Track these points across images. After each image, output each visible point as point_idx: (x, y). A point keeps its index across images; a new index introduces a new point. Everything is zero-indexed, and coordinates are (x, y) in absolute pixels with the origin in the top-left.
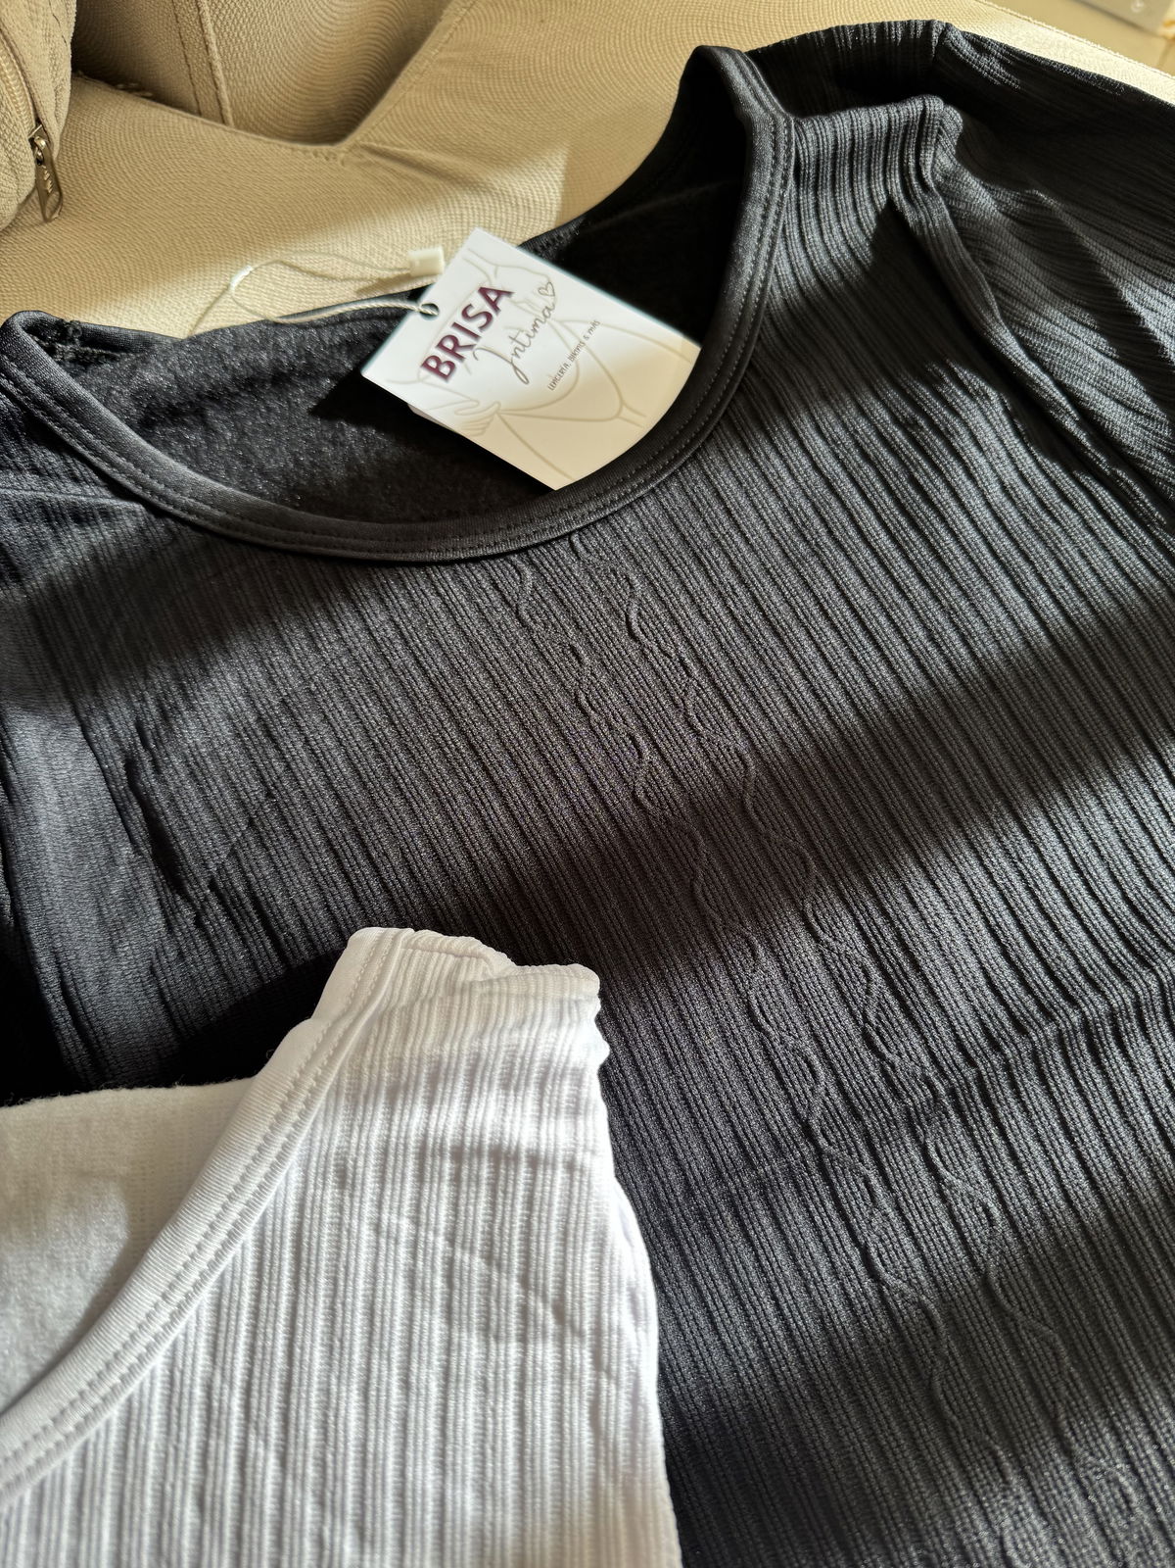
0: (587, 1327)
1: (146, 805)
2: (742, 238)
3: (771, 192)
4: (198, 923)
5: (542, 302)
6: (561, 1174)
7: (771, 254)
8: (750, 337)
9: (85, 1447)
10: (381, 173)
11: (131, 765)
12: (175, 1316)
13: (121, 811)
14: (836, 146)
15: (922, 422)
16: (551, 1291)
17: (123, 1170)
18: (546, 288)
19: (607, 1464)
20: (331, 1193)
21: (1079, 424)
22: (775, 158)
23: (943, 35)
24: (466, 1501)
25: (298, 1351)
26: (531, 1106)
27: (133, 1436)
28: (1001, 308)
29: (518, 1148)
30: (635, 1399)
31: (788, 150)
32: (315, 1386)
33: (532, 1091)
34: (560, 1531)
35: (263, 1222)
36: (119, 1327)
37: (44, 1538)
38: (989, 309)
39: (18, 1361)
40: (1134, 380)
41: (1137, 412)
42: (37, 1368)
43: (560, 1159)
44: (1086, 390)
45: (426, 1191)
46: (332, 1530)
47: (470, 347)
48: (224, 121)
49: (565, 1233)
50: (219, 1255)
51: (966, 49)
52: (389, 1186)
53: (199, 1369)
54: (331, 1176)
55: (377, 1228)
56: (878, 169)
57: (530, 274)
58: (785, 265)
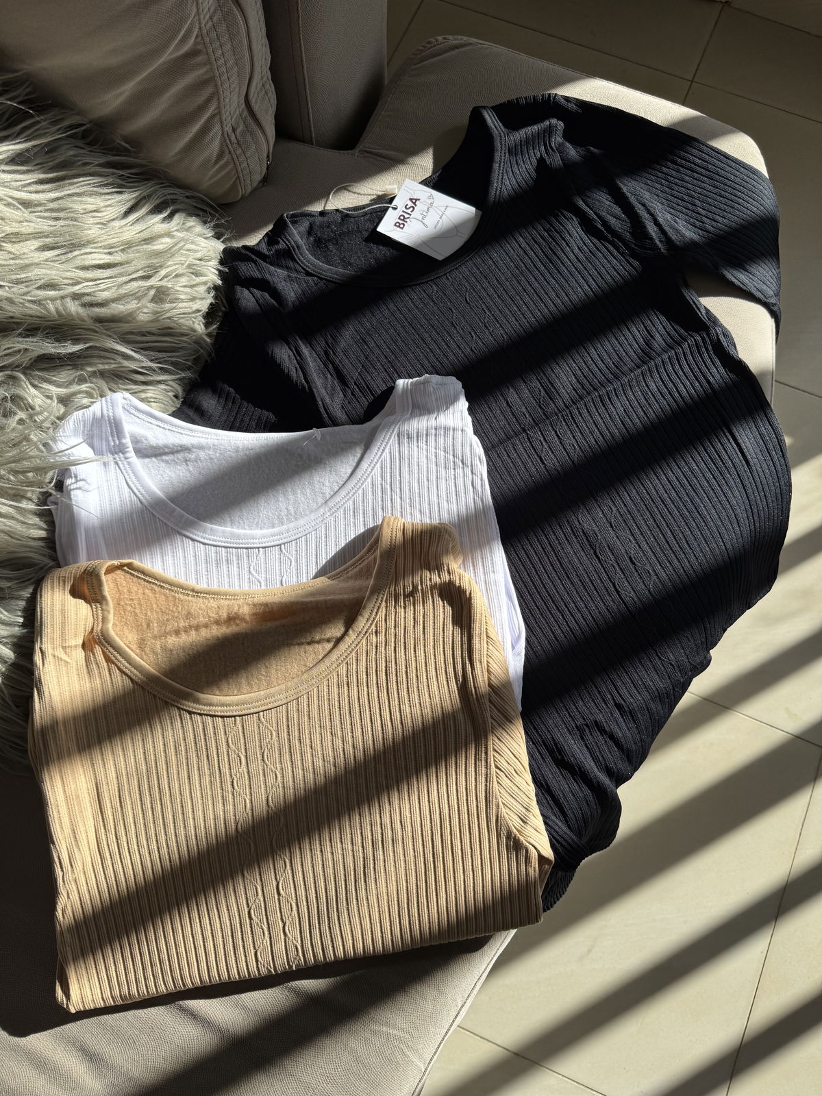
0: (469, 465)
1: (333, 364)
2: (493, 175)
3: (501, 159)
5: (430, 202)
7: (502, 178)
8: (497, 206)
9: (354, 499)
12: (372, 470)
13: (326, 366)
14: (521, 141)
15: (553, 230)
16: (460, 458)
18: (431, 197)
19: (477, 495)
21: (602, 225)
22: (501, 148)
23: (554, 98)
25: (402, 475)
27: (365, 496)
28: (577, 191)
29: (450, 427)
30: (482, 480)
31: (505, 145)
32: (407, 481)
39: (335, 484)
40: (618, 208)
41: (620, 220)
42: (340, 486)
43: (460, 429)
44: (605, 215)
45: (429, 438)
47: (408, 218)
48: (312, 144)
51: (563, 101)
53: (379, 481)
55: (418, 447)
56: (536, 145)
57: (426, 193)
58: (507, 182)
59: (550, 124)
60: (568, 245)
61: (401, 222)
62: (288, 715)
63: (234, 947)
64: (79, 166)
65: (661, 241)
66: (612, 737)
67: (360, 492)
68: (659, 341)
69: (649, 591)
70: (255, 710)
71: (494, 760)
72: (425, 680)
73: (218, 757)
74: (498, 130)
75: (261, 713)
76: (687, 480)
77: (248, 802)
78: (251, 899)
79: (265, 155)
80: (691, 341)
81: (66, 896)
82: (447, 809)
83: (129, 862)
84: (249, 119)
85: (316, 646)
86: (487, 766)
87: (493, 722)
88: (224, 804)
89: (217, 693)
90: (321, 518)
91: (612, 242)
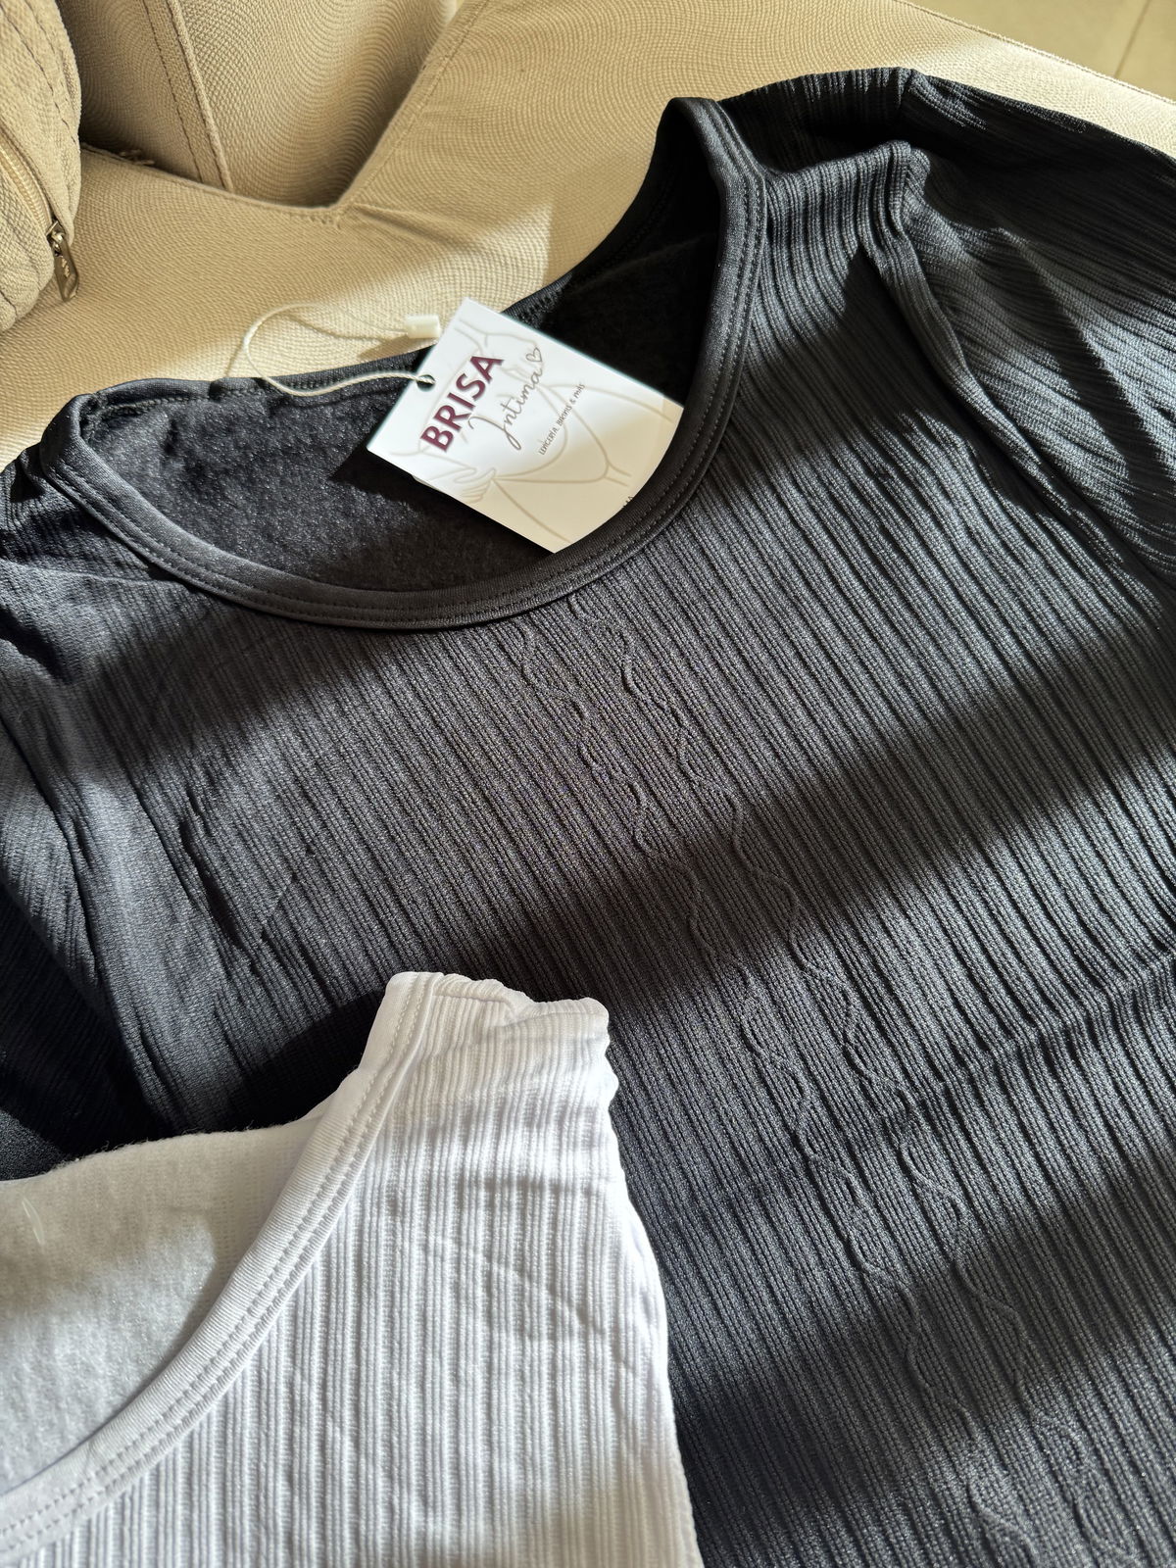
0: (607, 1326)
2: (719, 298)
3: (745, 253)
4: (253, 970)
5: (530, 368)
6: (580, 1197)
7: (747, 311)
8: (729, 395)
9: (191, 1436)
10: (376, 235)
11: (185, 829)
12: (258, 1328)
14: (806, 203)
15: (892, 472)
16: (575, 1297)
17: (206, 1205)
18: (534, 355)
19: (627, 1438)
20: (385, 1220)
21: (1041, 468)
22: (749, 220)
23: (908, 83)
24: (510, 1471)
25: (364, 1352)
26: (552, 1140)
27: (230, 1426)
28: (966, 355)
29: (542, 1177)
30: (649, 1385)
31: (760, 212)
32: (380, 1381)
33: (553, 1127)
34: (590, 1494)
35: (328, 1246)
36: (213, 1337)
37: (162, 1510)
38: (955, 357)
39: (131, 1367)
40: (1093, 422)
41: (1096, 454)
42: (146, 1372)
43: (578, 1186)
44: (1049, 436)
45: (465, 1216)
46: (400, 1498)
47: (465, 416)
48: (223, 186)
49: (585, 1248)
50: (293, 1275)
51: (931, 93)
52: (434, 1213)
53: (282, 1370)
54: (384, 1206)
55: (425, 1248)
56: (848, 217)
57: (520, 343)
58: (762, 320)
59: (891, 159)
67: (214, 1407)
74: (739, 169)
90: (71, 1500)
91: (1070, 524)
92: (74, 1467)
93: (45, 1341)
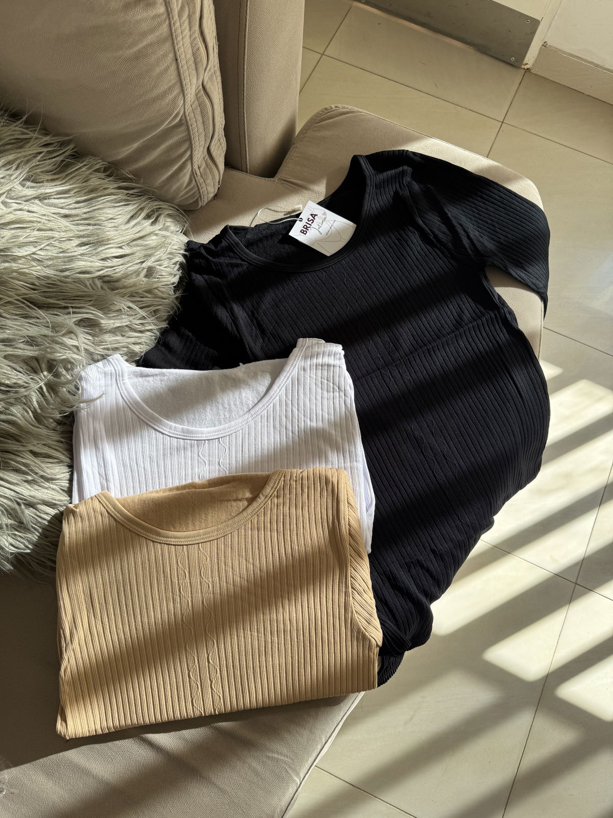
0: (343, 390)
2: (365, 201)
3: (370, 191)
4: (269, 340)
5: (324, 217)
6: (338, 368)
7: (371, 204)
8: (367, 221)
9: (268, 410)
10: (284, 184)
12: (280, 391)
13: (252, 321)
14: (384, 180)
15: (401, 238)
16: (337, 385)
17: (269, 371)
18: (324, 214)
19: (347, 409)
20: (302, 372)
21: (434, 238)
22: (371, 184)
23: (406, 153)
24: (326, 416)
25: (299, 394)
26: (333, 359)
27: (275, 408)
28: (418, 214)
29: (331, 364)
30: (351, 400)
31: (374, 182)
32: (302, 400)
33: (333, 356)
34: (340, 419)
35: (292, 377)
37: (263, 423)
38: (415, 214)
40: (445, 227)
41: (445, 234)
42: (259, 399)
43: (338, 366)
44: (437, 232)
45: (317, 371)
46: (306, 419)
48: (247, 172)
49: (339, 378)
51: (412, 156)
52: (311, 370)
53: (284, 398)
54: (302, 369)
55: (310, 377)
56: (393, 183)
57: (321, 211)
58: (374, 206)
59: (403, 169)
60: (411, 250)
61: (304, 230)
62: (218, 547)
63: (178, 696)
64: (101, 190)
65: (471, 250)
66: (428, 570)
67: (272, 405)
68: (467, 315)
69: (455, 477)
70: (197, 542)
71: (351, 583)
72: (308, 529)
73: (171, 572)
74: (369, 173)
75: (200, 544)
76: (482, 406)
77: (190, 602)
78: (191, 665)
79: (217, 181)
80: (487, 316)
81: (67, 661)
82: (319, 612)
83: (110, 639)
84: (209, 161)
85: (239, 502)
86: (346, 587)
87: (351, 558)
88: (174, 603)
89: (173, 530)
90: (246, 422)
91: (439, 249)
92: (246, 416)
93: (240, 394)
